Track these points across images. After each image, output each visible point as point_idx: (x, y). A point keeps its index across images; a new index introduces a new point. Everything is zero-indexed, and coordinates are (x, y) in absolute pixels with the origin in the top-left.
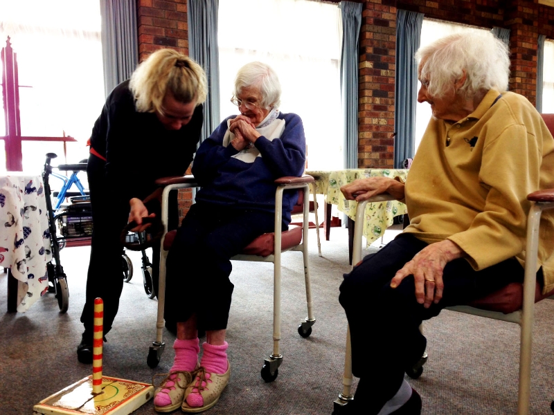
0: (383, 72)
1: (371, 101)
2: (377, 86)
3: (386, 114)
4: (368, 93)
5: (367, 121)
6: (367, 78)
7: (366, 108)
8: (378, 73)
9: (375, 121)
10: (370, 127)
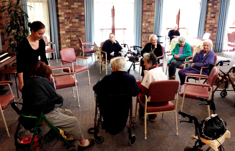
0: (215, 6)
1: (210, 15)
2: (213, 11)
3: (215, 19)
4: (209, 13)
5: (208, 21)
6: (209, 9)
7: (208, 18)
8: (213, 7)
9: (211, 21)
10: (209, 23)
